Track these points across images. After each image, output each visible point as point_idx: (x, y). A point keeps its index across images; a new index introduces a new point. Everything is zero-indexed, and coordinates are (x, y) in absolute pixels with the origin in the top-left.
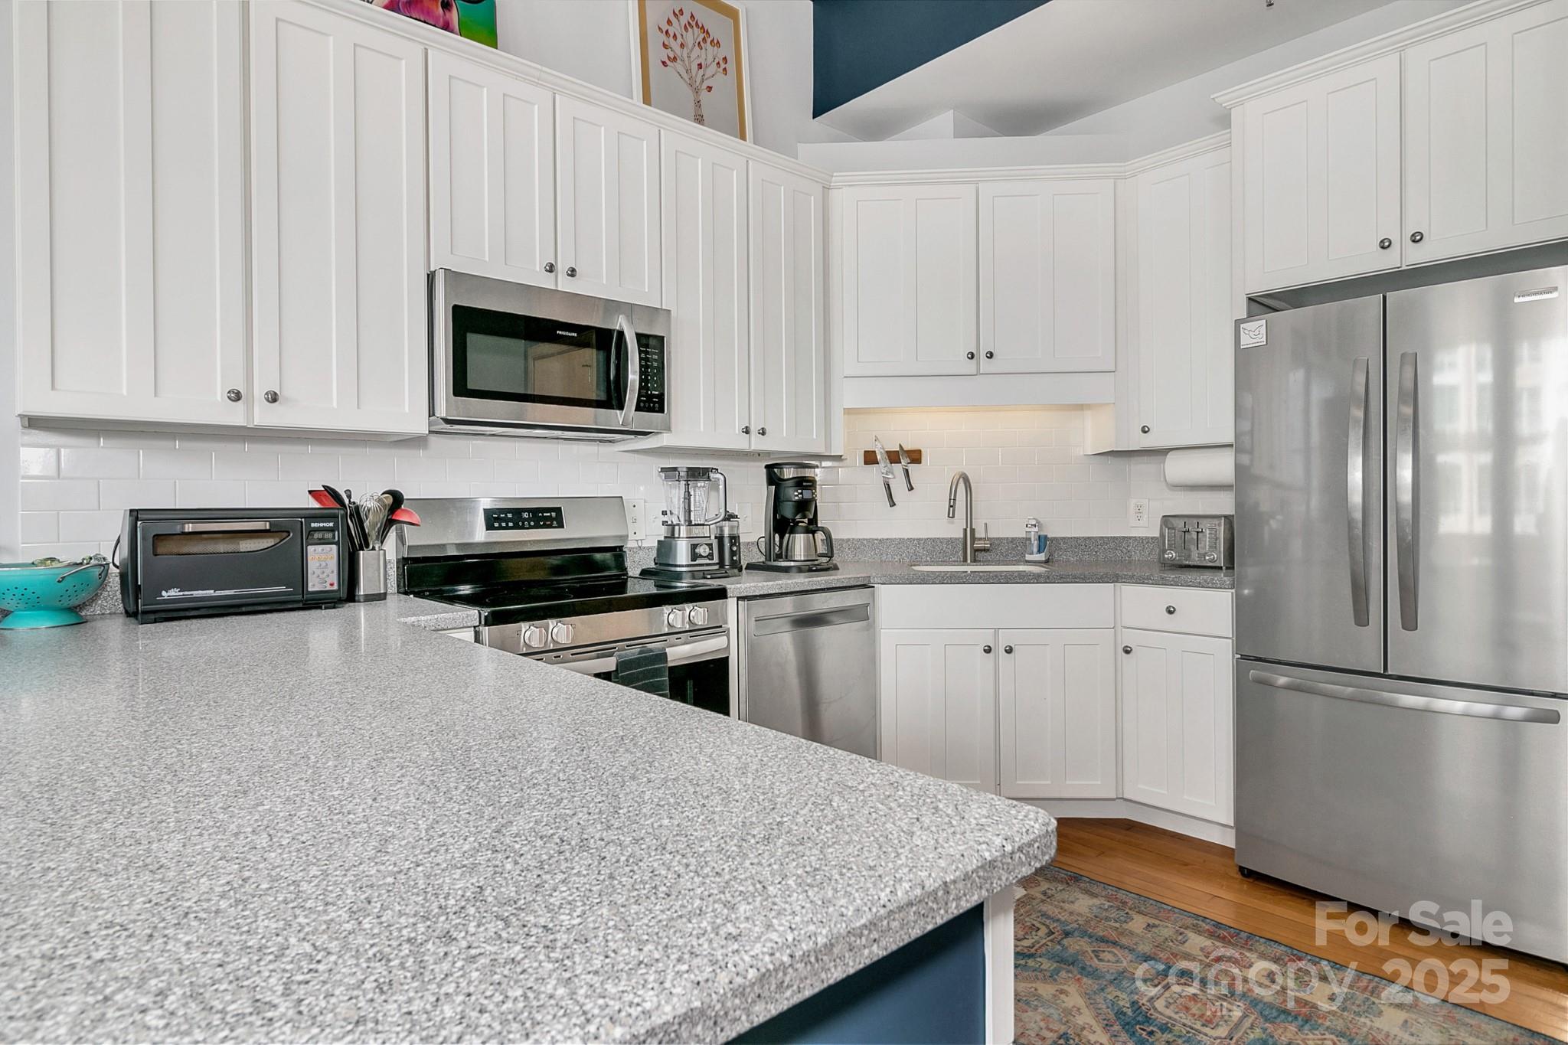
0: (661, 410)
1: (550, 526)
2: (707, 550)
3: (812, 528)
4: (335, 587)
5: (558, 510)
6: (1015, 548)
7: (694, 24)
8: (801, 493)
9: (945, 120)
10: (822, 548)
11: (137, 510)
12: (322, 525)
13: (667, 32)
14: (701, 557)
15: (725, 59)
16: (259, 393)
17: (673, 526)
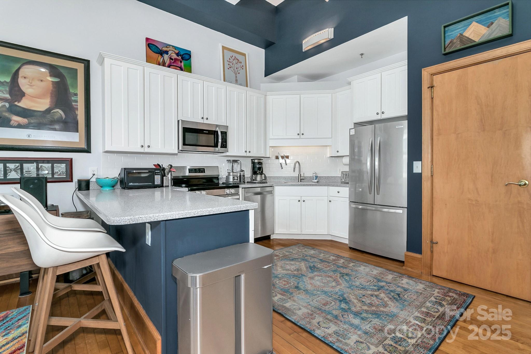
0: (226, 148)
1: (202, 172)
2: (237, 178)
3: (262, 173)
4: (160, 184)
5: (204, 169)
6: (311, 178)
7: (235, 59)
8: (259, 166)
9: (296, 77)
10: (263, 178)
11: (125, 168)
12: (158, 171)
13: (229, 61)
14: (235, 179)
15: (243, 66)
16: (146, 146)
17: (229, 173)
